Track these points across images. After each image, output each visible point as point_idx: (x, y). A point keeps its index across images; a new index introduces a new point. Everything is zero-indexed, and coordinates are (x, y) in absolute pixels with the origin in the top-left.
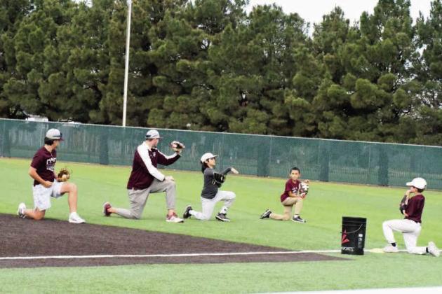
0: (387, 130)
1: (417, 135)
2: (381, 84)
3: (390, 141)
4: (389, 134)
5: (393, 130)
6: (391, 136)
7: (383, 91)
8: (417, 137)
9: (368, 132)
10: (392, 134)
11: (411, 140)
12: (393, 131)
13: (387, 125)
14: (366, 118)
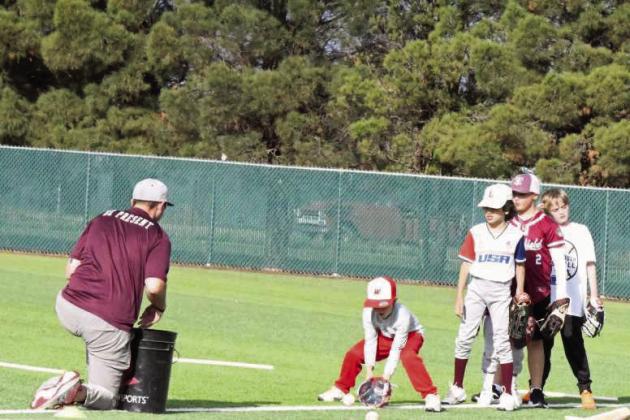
0: (131, 124)
1: (202, 135)
2: (115, 12)
3: (138, 151)
4: (134, 133)
5: (144, 122)
6: (140, 138)
7: (122, 27)
8: (201, 140)
9: (84, 126)
10: (142, 133)
11: (187, 147)
12: (144, 127)
13: (130, 110)
14: (81, 95)
